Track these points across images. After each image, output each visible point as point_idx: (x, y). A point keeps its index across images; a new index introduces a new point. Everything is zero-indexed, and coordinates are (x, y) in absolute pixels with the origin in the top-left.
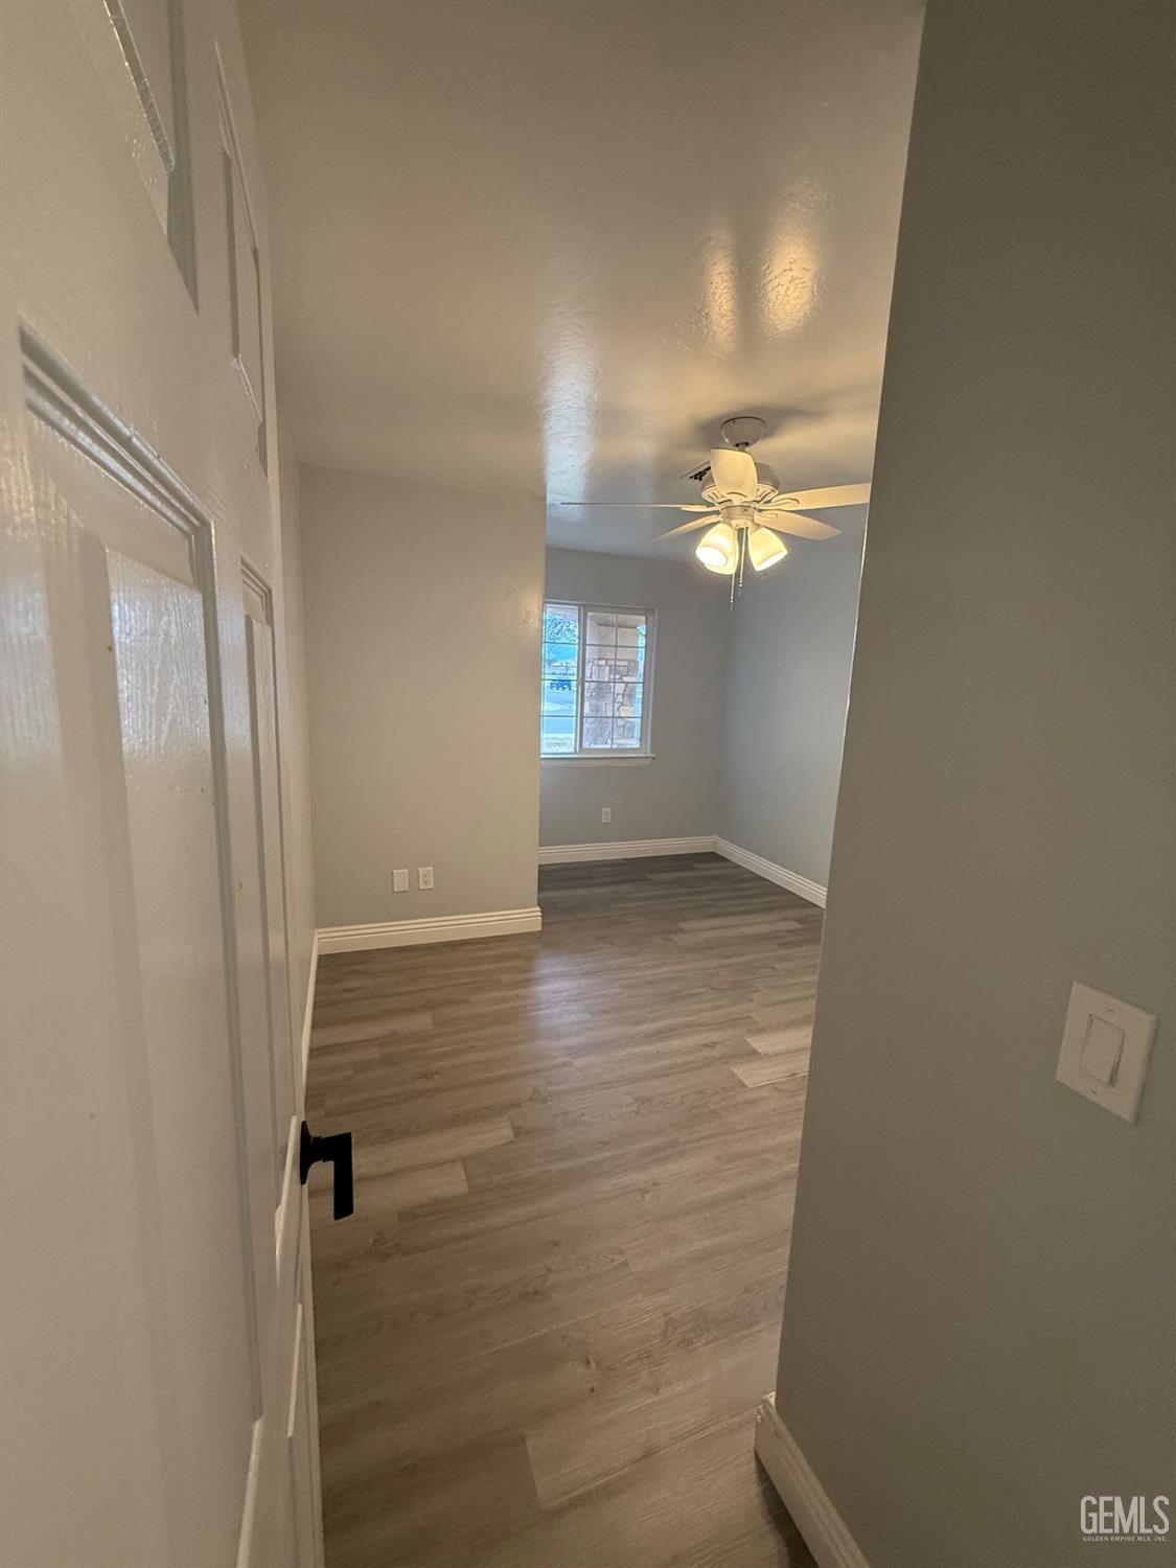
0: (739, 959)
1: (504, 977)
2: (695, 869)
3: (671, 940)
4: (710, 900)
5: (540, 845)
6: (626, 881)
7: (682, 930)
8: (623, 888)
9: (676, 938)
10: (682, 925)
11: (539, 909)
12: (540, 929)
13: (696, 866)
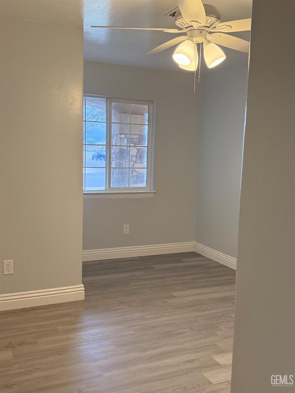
0: (210, 312)
1: (60, 328)
2: (183, 262)
3: (167, 302)
4: (192, 279)
5: (83, 250)
6: (139, 269)
7: (174, 297)
8: (138, 273)
9: (169, 301)
10: (175, 294)
11: (83, 286)
12: (84, 299)
13: (183, 260)
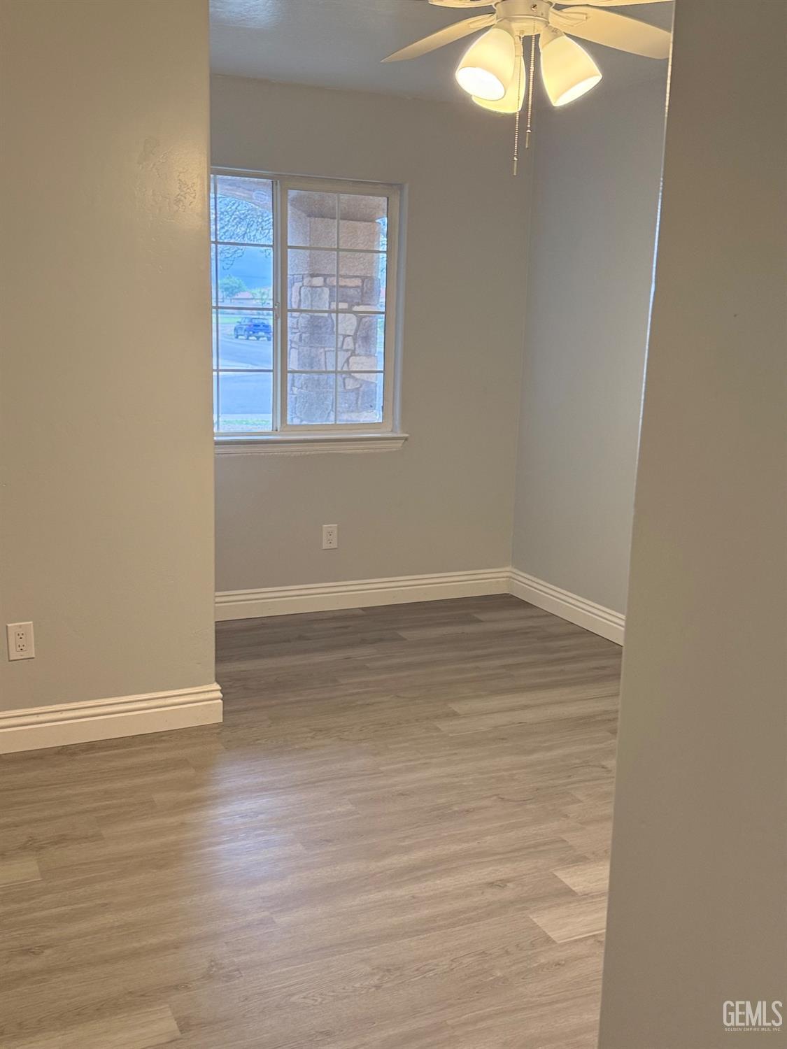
0: (548, 755)
1: (159, 797)
2: (480, 621)
3: (437, 729)
4: (504, 667)
5: (216, 591)
6: (363, 642)
7: (455, 715)
9: (445, 726)
10: (456, 707)
11: (218, 687)
12: (221, 721)
13: (480, 617)
